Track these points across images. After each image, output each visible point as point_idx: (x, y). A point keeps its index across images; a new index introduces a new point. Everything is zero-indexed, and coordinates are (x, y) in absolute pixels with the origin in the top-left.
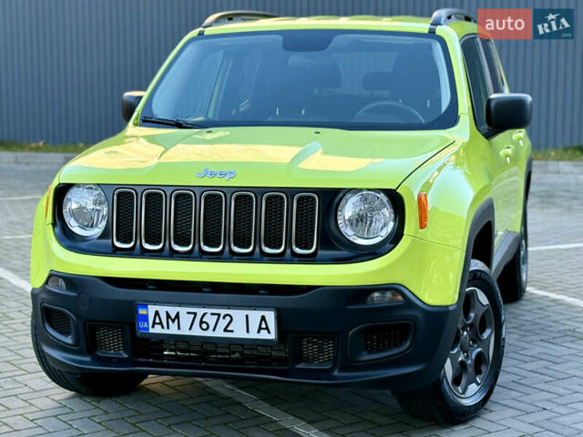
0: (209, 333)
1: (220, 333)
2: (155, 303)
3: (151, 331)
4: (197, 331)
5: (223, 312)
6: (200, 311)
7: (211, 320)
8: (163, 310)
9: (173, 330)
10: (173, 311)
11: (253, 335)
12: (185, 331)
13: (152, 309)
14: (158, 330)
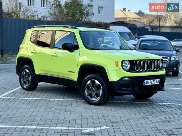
0: (152, 84)
1: (153, 84)
2: (146, 80)
3: (145, 85)
4: (151, 84)
5: (154, 80)
6: (152, 80)
7: (152, 82)
8: (147, 81)
9: (148, 84)
10: (148, 81)
11: (157, 84)
12: (149, 84)
13: (146, 81)
14: (146, 84)
